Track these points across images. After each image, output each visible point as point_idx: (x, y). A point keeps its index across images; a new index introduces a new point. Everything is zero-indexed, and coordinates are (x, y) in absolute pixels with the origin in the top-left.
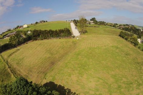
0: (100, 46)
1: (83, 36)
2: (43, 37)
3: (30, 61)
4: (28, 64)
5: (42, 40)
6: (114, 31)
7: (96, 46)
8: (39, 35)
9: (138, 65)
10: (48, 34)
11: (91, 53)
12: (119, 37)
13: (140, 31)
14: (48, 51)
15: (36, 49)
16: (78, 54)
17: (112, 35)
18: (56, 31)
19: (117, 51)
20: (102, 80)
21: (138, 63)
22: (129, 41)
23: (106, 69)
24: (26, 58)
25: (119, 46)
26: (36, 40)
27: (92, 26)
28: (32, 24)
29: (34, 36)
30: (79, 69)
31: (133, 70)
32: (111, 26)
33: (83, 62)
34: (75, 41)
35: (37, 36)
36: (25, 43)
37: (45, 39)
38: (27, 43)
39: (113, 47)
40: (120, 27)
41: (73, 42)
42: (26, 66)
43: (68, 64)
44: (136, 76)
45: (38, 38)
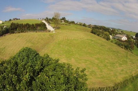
0: (76, 38)
1: (58, 31)
2: (20, 30)
3: (12, 50)
4: (12, 53)
5: (20, 33)
6: (85, 29)
7: (72, 39)
8: (16, 28)
9: (114, 52)
10: (25, 27)
11: (70, 43)
12: (91, 33)
13: (110, 30)
14: (28, 41)
15: (15, 40)
16: (59, 44)
17: (84, 31)
18: (33, 25)
19: (93, 42)
20: (89, 61)
21: (114, 51)
22: (101, 37)
23: (88, 54)
24: (7, 47)
25: (93, 39)
26: (13, 33)
27: (63, 24)
28: (6, 21)
29: (12, 29)
30: (65, 54)
31: (111, 55)
32: (80, 25)
33: (67, 50)
34: (52, 34)
35: (15, 29)
36: (3, 36)
37: (22, 32)
38: (5, 36)
39: (88, 39)
40: (90, 26)
41: (50, 35)
42: (9, 54)
43: (53, 51)
44: (115, 59)
45: (15, 32)
